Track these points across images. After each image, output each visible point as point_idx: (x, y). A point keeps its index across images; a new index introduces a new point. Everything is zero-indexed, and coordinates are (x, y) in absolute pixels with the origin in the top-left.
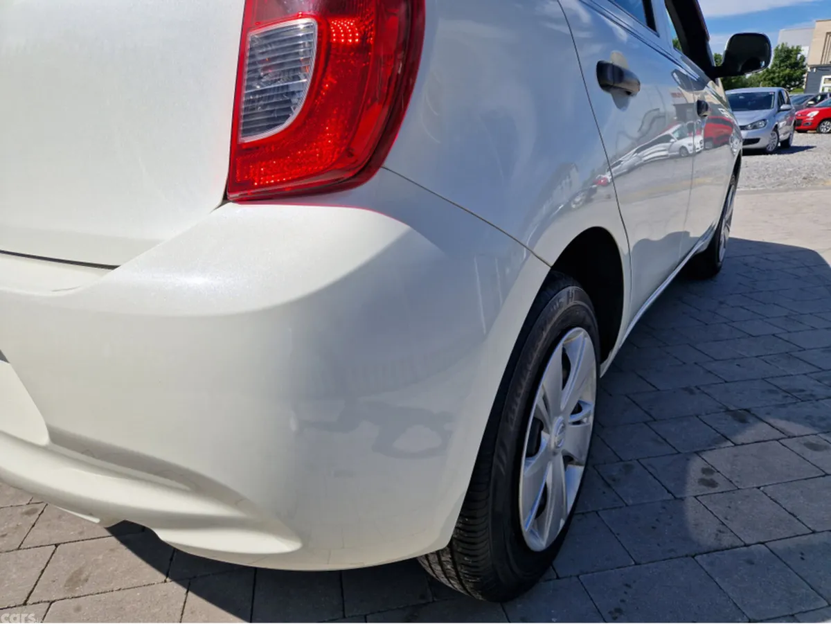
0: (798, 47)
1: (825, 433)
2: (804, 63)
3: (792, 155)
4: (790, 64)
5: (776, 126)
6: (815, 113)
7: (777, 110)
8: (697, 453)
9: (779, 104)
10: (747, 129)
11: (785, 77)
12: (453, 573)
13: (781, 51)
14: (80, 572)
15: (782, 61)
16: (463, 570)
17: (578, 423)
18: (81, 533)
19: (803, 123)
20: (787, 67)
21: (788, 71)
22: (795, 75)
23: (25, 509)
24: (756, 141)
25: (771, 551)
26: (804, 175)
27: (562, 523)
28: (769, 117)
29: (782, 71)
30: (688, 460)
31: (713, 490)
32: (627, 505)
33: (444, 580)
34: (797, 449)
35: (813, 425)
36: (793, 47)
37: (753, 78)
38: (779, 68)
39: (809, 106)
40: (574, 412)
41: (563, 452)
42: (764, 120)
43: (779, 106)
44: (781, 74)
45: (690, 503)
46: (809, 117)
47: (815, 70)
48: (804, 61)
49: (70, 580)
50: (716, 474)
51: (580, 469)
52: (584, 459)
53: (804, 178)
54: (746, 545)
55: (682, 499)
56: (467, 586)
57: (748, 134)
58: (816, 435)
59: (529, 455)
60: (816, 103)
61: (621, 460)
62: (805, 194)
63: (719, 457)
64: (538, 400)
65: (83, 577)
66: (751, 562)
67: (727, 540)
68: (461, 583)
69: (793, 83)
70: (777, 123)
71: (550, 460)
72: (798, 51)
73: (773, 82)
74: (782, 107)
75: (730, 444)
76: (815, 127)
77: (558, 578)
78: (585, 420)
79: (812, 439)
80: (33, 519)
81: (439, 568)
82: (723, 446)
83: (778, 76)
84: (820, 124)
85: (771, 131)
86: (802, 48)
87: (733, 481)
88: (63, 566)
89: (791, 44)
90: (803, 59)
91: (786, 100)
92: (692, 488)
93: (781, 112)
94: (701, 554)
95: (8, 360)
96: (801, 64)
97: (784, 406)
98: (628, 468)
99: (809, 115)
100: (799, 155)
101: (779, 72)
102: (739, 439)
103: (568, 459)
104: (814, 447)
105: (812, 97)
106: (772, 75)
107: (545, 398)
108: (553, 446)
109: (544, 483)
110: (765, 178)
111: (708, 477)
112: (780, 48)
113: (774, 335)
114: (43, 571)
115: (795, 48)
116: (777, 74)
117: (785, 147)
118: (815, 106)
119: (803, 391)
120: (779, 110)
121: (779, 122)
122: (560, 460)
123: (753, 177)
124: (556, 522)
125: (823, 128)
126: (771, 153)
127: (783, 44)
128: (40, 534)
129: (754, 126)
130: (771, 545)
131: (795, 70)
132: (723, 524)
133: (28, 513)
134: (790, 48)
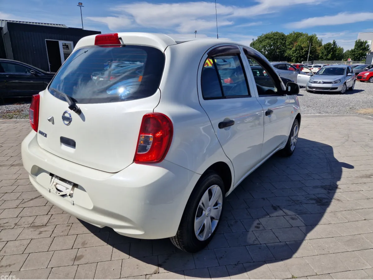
0: (366, 41)
1: (298, 215)
2: (369, 48)
3: (351, 95)
4: (362, 48)
5: (345, 82)
6: (368, 74)
7: (346, 75)
8: (258, 219)
9: (347, 73)
10: (332, 84)
11: (360, 54)
12: (178, 243)
13: (358, 42)
14: (85, 242)
15: (359, 47)
16: (180, 243)
17: (217, 208)
18: (83, 232)
19: (363, 78)
20: (361, 50)
21: (361, 51)
22: (364, 53)
23: (67, 225)
24: (337, 88)
25: (267, 246)
26: (351, 107)
27: (210, 235)
28: (342, 78)
29: (359, 51)
30: (255, 220)
31: (258, 229)
32: (233, 232)
33: (177, 246)
34: (287, 219)
35: (296, 212)
36: (363, 41)
37: (347, 53)
38: (357, 50)
39: (366, 70)
40: (215, 206)
41: (210, 216)
42: (340, 80)
43: (347, 74)
44: (358, 53)
45: (250, 232)
46: (365, 75)
47: (370, 54)
48: (368, 47)
49: (82, 243)
50: (261, 225)
51: (217, 221)
52: (218, 218)
53: (351, 108)
54: (261, 244)
55: (248, 231)
56: (182, 247)
57: (332, 86)
58: (295, 215)
59: (198, 216)
60: (369, 69)
61: (235, 219)
62: (343, 118)
63: (263, 221)
64: (200, 204)
65: (86, 243)
66: (260, 248)
67: (256, 242)
68: (180, 246)
69: (363, 57)
70: (346, 81)
71: (206, 218)
72: (366, 42)
73: (355, 56)
74: (348, 74)
75: (269, 216)
76: (368, 80)
77: (208, 249)
78: (219, 208)
79: (293, 216)
80: (69, 227)
81: (175, 242)
82: (266, 217)
83: (357, 53)
84: (370, 78)
85: (343, 84)
86: (368, 41)
87: (265, 227)
88: (80, 240)
89: (362, 40)
90: (368, 46)
91: (351, 71)
92: (253, 228)
93: (348, 77)
94: (248, 245)
95: (86, 191)
96: (367, 49)
97: (290, 205)
98: (236, 222)
99: (365, 74)
100: (355, 95)
101: (357, 52)
102: (272, 215)
103: (212, 218)
104: (293, 219)
105: (367, 66)
106: (354, 53)
107: (203, 204)
108: (206, 214)
109: (203, 224)
110: (334, 107)
111: (258, 226)
112: (358, 41)
113: (299, 181)
114: (75, 241)
115: (365, 41)
116: (356, 53)
117: (350, 91)
118: (369, 70)
119: (299, 201)
120: (347, 76)
121: (346, 80)
122: (209, 218)
123: (329, 106)
124: (207, 234)
125: (371, 80)
126: (343, 94)
127: (359, 40)
128: (72, 232)
129: (336, 82)
130: (267, 244)
131: (364, 51)
132: (257, 238)
133: (68, 226)
134: (362, 41)
